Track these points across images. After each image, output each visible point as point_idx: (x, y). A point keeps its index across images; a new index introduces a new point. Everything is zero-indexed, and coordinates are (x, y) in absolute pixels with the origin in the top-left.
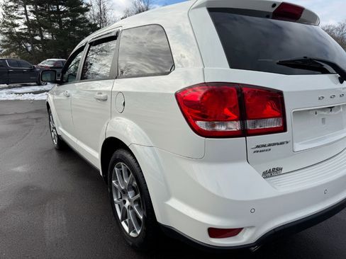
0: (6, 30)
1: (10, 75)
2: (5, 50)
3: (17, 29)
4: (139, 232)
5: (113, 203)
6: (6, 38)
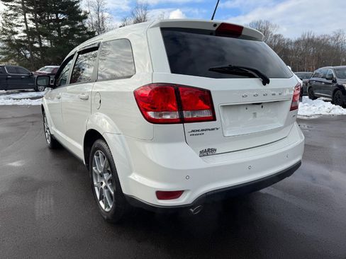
0: (5, 37)
1: (9, 81)
2: (3, 57)
3: (16, 37)
4: (111, 207)
5: (93, 186)
6: (5, 46)
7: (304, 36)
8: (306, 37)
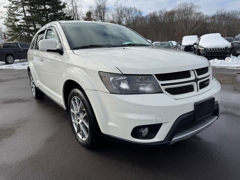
0: (11, 24)
1: (21, 53)
2: (10, 37)
3: (18, 23)
6: (11, 30)
7: (218, 13)
8: (220, 13)
